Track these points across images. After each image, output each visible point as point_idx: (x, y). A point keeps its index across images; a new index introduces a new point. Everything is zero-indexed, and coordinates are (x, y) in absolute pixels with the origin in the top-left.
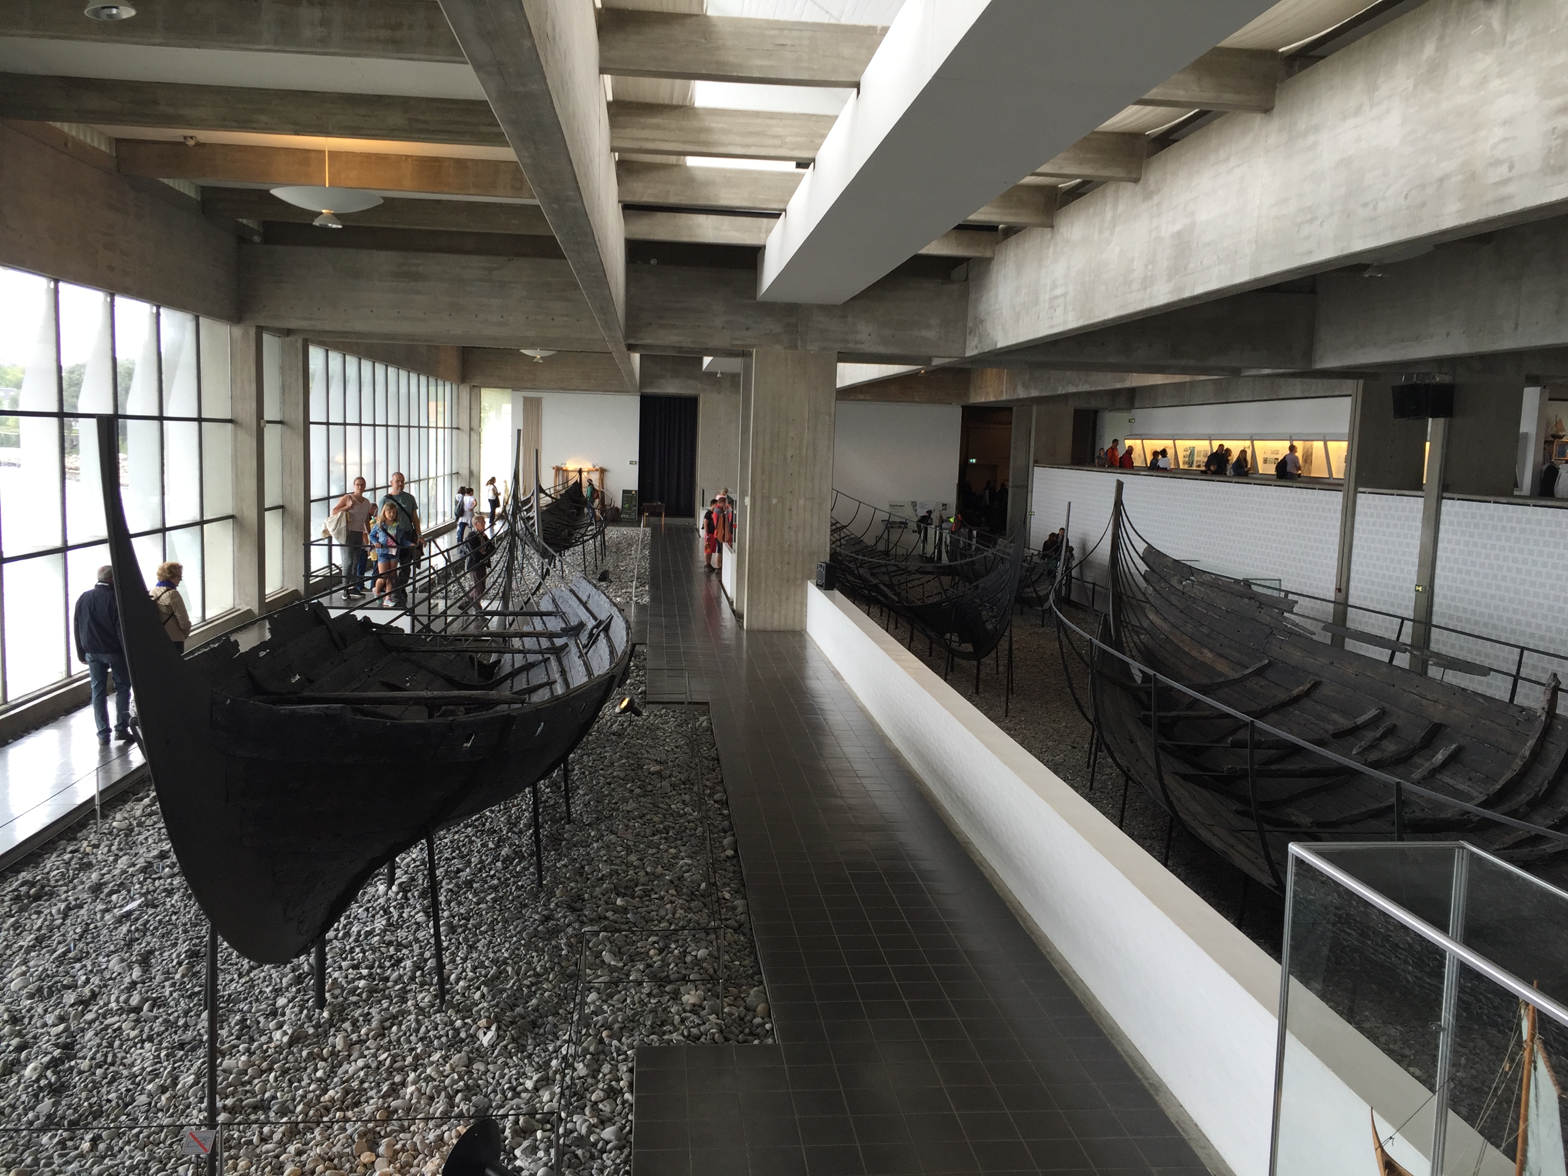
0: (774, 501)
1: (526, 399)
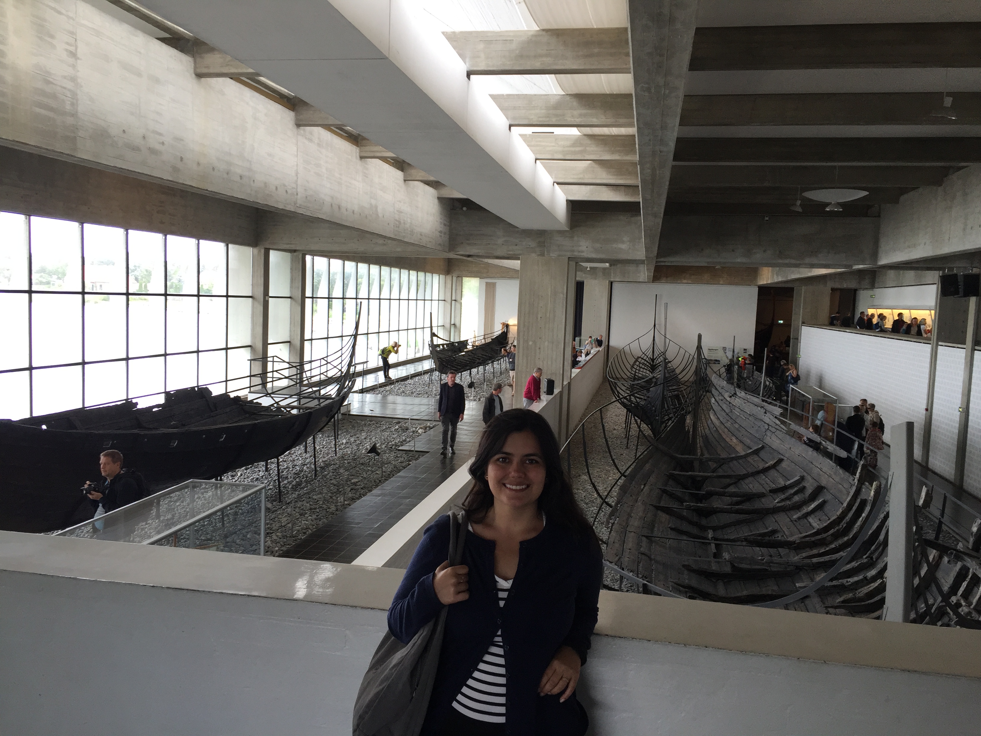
0: (530, 343)
1: (487, 284)
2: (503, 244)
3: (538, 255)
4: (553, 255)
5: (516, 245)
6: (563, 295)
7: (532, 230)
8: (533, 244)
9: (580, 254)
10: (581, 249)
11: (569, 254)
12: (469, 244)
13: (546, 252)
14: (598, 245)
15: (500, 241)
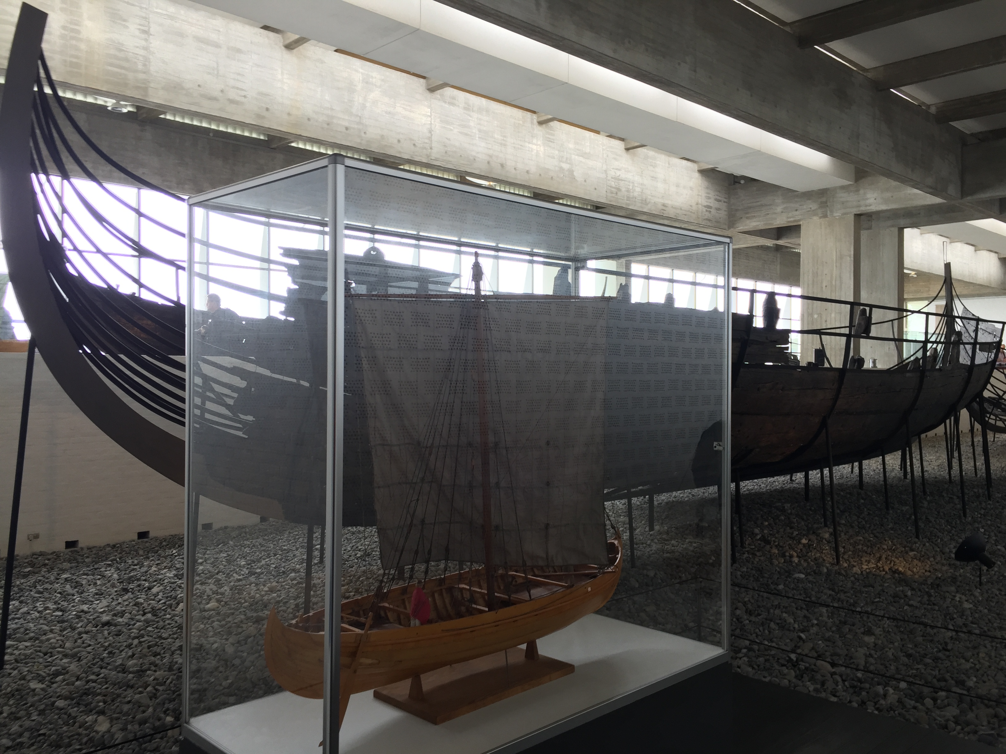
0: (816, 316)
2: (782, 212)
3: (821, 218)
4: (837, 214)
5: (796, 210)
6: (850, 257)
7: (813, 191)
8: (814, 206)
9: (868, 208)
10: (868, 202)
11: (856, 211)
12: (748, 218)
13: (828, 212)
14: (888, 195)
15: (779, 209)
